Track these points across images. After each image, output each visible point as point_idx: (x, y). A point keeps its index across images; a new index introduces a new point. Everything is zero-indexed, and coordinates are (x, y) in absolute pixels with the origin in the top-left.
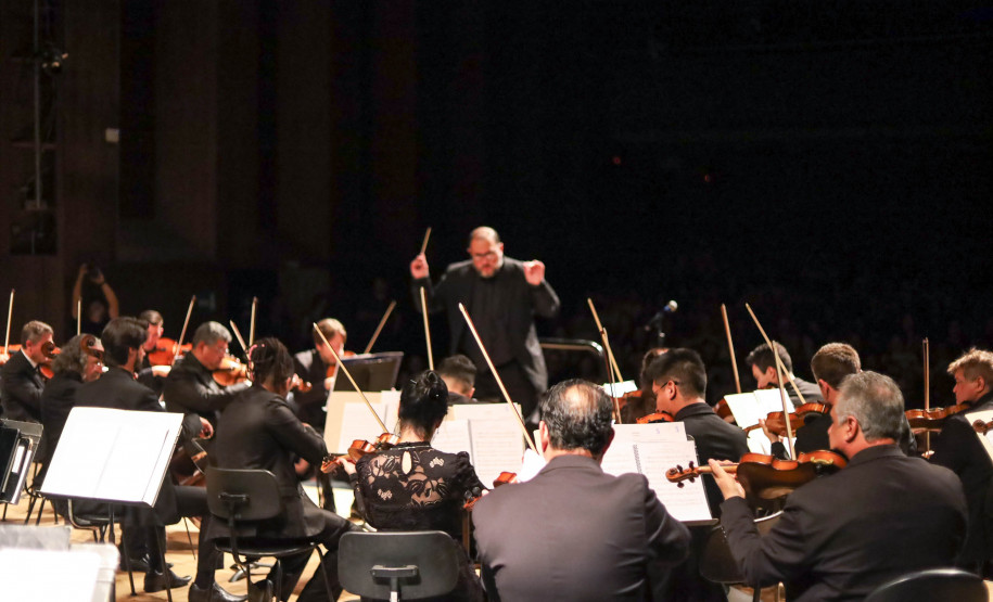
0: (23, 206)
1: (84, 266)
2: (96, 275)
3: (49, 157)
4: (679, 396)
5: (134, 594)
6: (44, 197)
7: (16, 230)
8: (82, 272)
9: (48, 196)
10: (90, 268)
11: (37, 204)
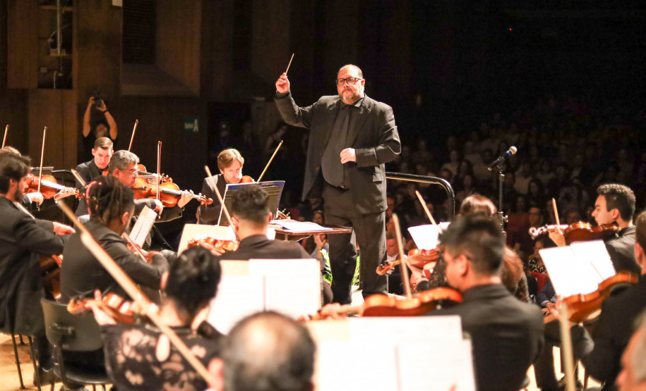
0: (49, 53)
1: (92, 98)
2: (100, 105)
3: (67, 18)
4: (471, 273)
5: (23, 387)
6: (63, 46)
7: (44, 70)
8: (91, 102)
9: (67, 46)
10: (96, 99)
11: (58, 52)
